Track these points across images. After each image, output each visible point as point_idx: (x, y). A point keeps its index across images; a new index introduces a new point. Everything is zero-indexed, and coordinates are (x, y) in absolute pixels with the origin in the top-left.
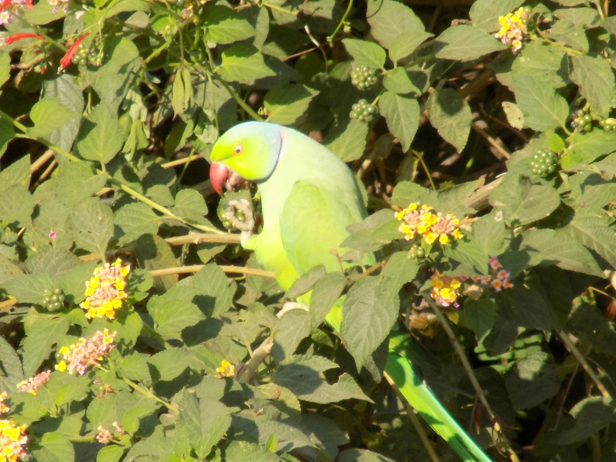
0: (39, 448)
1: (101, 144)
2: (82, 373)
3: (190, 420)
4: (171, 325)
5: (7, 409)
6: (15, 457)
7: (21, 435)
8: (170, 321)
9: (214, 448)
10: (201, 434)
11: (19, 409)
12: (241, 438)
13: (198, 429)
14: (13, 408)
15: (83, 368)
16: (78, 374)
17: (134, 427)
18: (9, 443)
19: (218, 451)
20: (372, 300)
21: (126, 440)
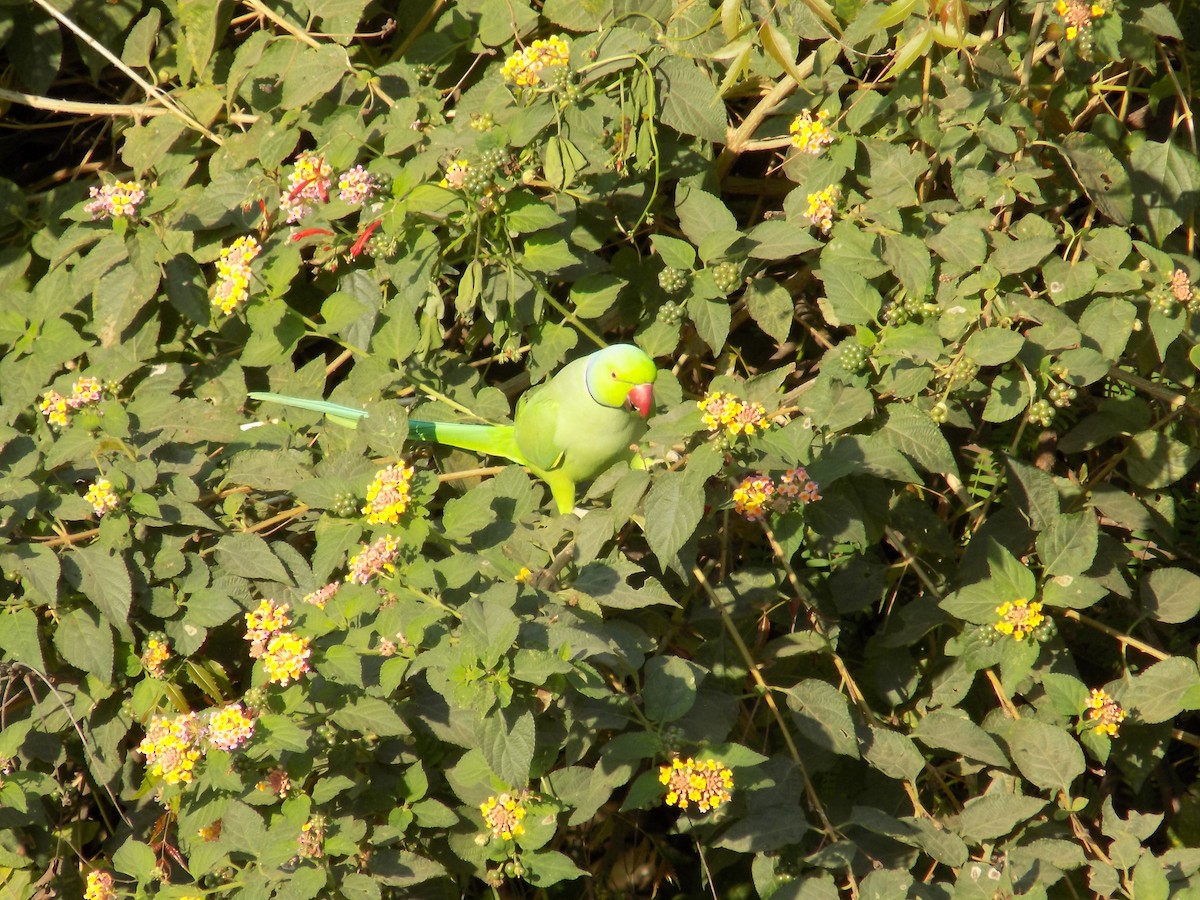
0: (325, 661)
1: (396, 341)
2: (364, 582)
3: (476, 629)
4: (458, 529)
5: (289, 622)
6: (298, 672)
7: (304, 648)
8: (458, 526)
9: (502, 657)
10: (487, 643)
11: (302, 621)
12: (531, 647)
13: (484, 639)
14: (296, 620)
15: (366, 577)
16: (360, 583)
17: (419, 638)
18: (292, 657)
19: (506, 661)
20: (676, 497)
21: (410, 652)
